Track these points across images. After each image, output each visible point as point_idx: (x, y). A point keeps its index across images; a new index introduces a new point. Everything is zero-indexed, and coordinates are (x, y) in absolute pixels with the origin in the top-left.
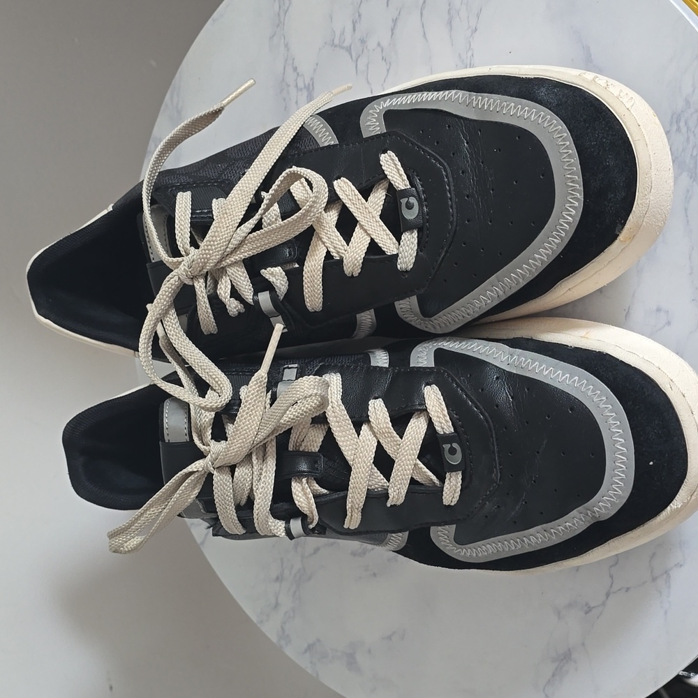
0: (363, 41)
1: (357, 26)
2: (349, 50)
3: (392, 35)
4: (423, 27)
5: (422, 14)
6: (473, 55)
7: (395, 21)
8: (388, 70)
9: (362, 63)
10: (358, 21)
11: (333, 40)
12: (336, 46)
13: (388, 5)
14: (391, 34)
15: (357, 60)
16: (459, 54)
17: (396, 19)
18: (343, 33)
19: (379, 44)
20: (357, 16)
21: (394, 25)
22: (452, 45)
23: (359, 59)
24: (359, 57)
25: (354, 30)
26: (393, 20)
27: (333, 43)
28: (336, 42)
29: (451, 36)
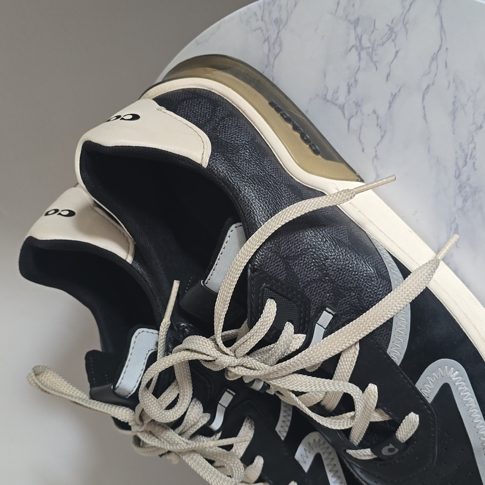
0: (357, 105)
1: (352, 90)
2: (342, 108)
3: (390, 107)
4: (424, 109)
5: (423, 98)
6: (475, 148)
7: (394, 96)
8: (382, 137)
9: (355, 123)
10: (353, 85)
11: (326, 95)
12: (328, 101)
13: (387, 80)
14: (388, 106)
15: (349, 120)
16: (461, 144)
17: (396, 94)
18: (336, 91)
19: (374, 112)
20: (353, 81)
21: (393, 100)
22: (454, 133)
23: (352, 120)
24: (352, 117)
25: (349, 92)
26: (392, 94)
27: (325, 98)
28: (329, 97)
29: (453, 125)
